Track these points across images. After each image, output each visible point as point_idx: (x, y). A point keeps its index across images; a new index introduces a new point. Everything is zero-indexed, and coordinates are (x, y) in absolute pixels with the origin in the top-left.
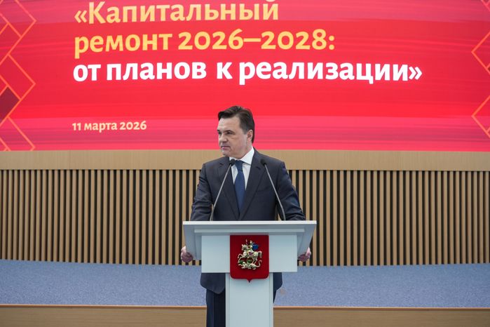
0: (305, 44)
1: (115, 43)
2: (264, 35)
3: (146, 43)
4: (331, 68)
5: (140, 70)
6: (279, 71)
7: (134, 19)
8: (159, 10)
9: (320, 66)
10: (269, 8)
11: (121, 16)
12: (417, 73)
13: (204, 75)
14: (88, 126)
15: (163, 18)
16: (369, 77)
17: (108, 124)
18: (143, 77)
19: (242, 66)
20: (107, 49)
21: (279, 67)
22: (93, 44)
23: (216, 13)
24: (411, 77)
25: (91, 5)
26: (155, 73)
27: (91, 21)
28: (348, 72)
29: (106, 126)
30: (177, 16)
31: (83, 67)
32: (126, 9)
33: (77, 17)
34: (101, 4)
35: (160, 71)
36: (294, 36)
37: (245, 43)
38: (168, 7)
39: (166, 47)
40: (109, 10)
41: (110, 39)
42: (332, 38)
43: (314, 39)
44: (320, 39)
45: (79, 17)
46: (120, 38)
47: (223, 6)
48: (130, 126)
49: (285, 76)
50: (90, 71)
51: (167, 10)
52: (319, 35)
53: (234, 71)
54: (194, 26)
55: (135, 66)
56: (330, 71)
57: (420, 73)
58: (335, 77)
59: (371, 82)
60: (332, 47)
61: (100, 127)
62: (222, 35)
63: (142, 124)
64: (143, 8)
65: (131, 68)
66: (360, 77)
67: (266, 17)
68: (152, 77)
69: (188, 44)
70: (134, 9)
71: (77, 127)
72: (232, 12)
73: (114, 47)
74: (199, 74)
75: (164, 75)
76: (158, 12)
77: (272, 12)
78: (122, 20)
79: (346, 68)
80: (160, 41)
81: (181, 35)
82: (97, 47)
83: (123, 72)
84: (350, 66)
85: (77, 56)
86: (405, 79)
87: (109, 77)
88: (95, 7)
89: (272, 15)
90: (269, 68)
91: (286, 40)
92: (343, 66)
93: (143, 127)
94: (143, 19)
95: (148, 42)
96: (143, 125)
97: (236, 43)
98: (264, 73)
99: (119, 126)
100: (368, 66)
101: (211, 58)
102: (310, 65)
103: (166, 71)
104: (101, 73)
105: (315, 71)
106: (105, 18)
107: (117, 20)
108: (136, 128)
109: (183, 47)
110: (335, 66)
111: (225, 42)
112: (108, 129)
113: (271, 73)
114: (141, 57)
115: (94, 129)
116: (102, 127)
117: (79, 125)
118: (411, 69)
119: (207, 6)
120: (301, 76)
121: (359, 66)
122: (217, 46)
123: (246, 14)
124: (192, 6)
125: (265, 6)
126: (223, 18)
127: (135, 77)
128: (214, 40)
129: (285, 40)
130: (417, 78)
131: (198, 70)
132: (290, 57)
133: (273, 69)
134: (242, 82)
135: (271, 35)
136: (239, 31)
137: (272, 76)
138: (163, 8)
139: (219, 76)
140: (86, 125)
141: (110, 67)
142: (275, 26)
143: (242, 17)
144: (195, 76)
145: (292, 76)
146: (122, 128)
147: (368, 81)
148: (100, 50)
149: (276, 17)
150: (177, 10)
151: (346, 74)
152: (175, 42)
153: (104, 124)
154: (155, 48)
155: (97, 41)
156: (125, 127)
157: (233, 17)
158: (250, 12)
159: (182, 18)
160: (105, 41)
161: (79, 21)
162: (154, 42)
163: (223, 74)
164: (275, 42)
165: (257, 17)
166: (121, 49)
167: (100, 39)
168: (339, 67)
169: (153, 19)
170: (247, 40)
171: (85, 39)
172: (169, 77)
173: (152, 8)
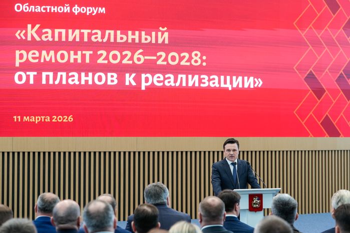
0: (187, 61)
1: (48, 56)
2: (159, 54)
3: (73, 57)
4: (204, 79)
5: (68, 77)
6: (169, 80)
7: (64, 39)
8: (83, 33)
10: (162, 35)
11: (53, 36)
13: (116, 82)
14: (26, 119)
15: (86, 39)
16: (228, 86)
17: (43, 117)
18: (71, 82)
19: (143, 76)
20: (42, 61)
21: (169, 78)
22: (31, 56)
23: (124, 37)
24: (256, 85)
25: (29, 26)
26: (80, 80)
27: (29, 39)
29: (41, 118)
30: (96, 38)
31: (22, 73)
32: (57, 31)
33: (17, 35)
34: (38, 26)
35: (83, 78)
36: (179, 56)
37: (145, 60)
38: (89, 31)
39: (88, 61)
40: (44, 31)
41: (44, 53)
42: (204, 58)
43: (193, 58)
44: (197, 58)
45: (19, 35)
46: (52, 53)
47: (130, 33)
48: (60, 119)
49: (173, 84)
50: (28, 77)
51: (88, 33)
52: (196, 55)
53: (138, 79)
54: (109, 46)
55: (64, 74)
56: (203, 81)
57: (261, 83)
58: (206, 85)
59: (230, 89)
60: (204, 64)
61: (36, 119)
62: (129, 53)
63: (69, 118)
64: (70, 31)
65: (61, 76)
66: (223, 85)
67: (160, 41)
68: (77, 83)
69: (104, 59)
70: (63, 31)
71: (17, 119)
72: (136, 37)
73: (48, 59)
74: (112, 81)
75: (87, 81)
76: (82, 35)
77: (164, 38)
78: (54, 39)
79: (214, 79)
80: (83, 56)
81: (99, 53)
82: (34, 58)
83: (55, 78)
84: (216, 77)
85: (17, 65)
86: (252, 86)
87: (44, 82)
88: (32, 28)
89: (164, 40)
90: (162, 79)
91: (173, 59)
92: (211, 77)
93: (71, 120)
94: (71, 39)
95: (75, 57)
97: (139, 59)
98: (159, 82)
99: (51, 119)
100: (228, 78)
101: (121, 70)
103: (88, 79)
104: (38, 78)
106: (40, 37)
107: (50, 39)
108: (65, 121)
109: (100, 61)
110: (206, 77)
111: (131, 59)
112: (43, 120)
113: (163, 82)
114: (68, 67)
115: (31, 121)
116: (38, 119)
117: (19, 117)
118: (256, 79)
119: (119, 32)
121: (222, 78)
122: (125, 61)
123: (146, 39)
124: (107, 32)
125: (160, 34)
126: (130, 41)
127: (64, 82)
128: (123, 57)
130: (260, 86)
131: (112, 79)
132: (177, 70)
133: (165, 79)
134: (143, 88)
135: (163, 54)
136: (141, 51)
137: (164, 84)
138: (86, 32)
139: (127, 83)
140: (25, 117)
141: (44, 74)
143: (143, 41)
144: (109, 83)
145: (178, 84)
146: (54, 120)
147: (228, 88)
148: (37, 61)
149: (167, 42)
150: (96, 34)
151: (214, 83)
152: (94, 57)
153: (39, 117)
154: (79, 61)
155: (34, 54)
156: (56, 119)
157: (137, 41)
158: (149, 38)
159: (100, 40)
160: (40, 54)
161: (19, 38)
162: (79, 57)
163: (130, 82)
164: (166, 59)
165: (154, 42)
166: (53, 61)
167: (37, 52)
168: (209, 78)
169: (78, 39)
170: (146, 58)
171: (24, 52)
172: (90, 83)
173: (77, 32)
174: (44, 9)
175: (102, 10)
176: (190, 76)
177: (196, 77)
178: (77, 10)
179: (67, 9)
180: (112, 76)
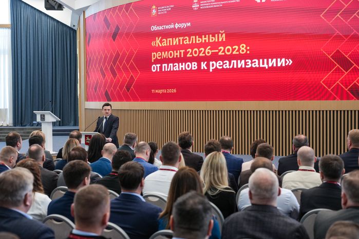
0: (237, 52)
1: (165, 55)
2: (220, 48)
3: (175, 54)
5: (174, 66)
10: (222, 36)
11: (167, 43)
12: (290, 62)
13: (196, 68)
14: (157, 91)
16: (266, 65)
18: (175, 69)
20: (162, 58)
21: (226, 63)
22: (158, 55)
23: (200, 39)
24: (287, 64)
25: (157, 38)
26: (179, 68)
27: (157, 46)
28: (256, 63)
29: (163, 91)
30: (186, 42)
31: (154, 65)
32: (168, 39)
34: (160, 38)
35: (181, 66)
36: (232, 48)
37: (212, 53)
38: (183, 38)
39: (182, 56)
40: (163, 40)
41: (163, 53)
42: (248, 48)
43: (241, 49)
44: (243, 48)
45: (153, 44)
46: (166, 52)
47: (203, 36)
49: (228, 67)
50: (157, 67)
52: (243, 47)
53: (208, 65)
54: (192, 46)
55: (172, 64)
56: (248, 63)
57: (291, 62)
58: (250, 66)
59: (267, 68)
60: (248, 52)
61: (160, 91)
62: (203, 49)
64: (174, 39)
65: (171, 66)
66: (261, 66)
67: (220, 40)
68: (177, 69)
69: (190, 54)
70: (171, 39)
72: (207, 39)
73: (165, 57)
74: (195, 67)
75: (182, 68)
76: (179, 40)
78: (167, 45)
80: (180, 53)
81: (188, 50)
82: (159, 57)
83: (168, 68)
84: (257, 61)
85: (153, 61)
86: (284, 65)
87: (163, 70)
89: (223, 39)
90: (222, 64)
92: (253, 61)
94: (174, 44)
96: (175, 91)
97: (208, 53)
98: (220, 66)
99: (167, 91)
100: (265, 60)
101: (199, 60)
103: (183, 66)
104: (161, 68)
105: (241, 64)
106: (161, 44)
108: (173, 92)
109: (188, 55)
110: (250, 61)
111: (204, 53)
113: (222, 66)
114: (174, 60)
117: (154, 90)
118: (287, 60)
119: (197, 37)
120: (235, 67)
121: (261, 61)
122: (201, 55)
124: (192, 37)
125: (220, 35)
126: (203, 41)
127: (172, 70)
128: (200, 52)
129: (228, 50)
130: (290, 64)
131: (194, 66)
132: (230, 58)
133: (223, 64)
134: (211, 71)
135: (222, 48)
136: (209, 47)
138: (181, 38)
139: (202, 68)
141: (163, 65)
142: (224, 44)
143: (211, 41)
144: (193, 69)
145: (231, 67)
147: (265, 67)
148: (160, 58)
149: (224, 40)
150: (186, 39)
151: (255, 65)
152: (186, 53)
154: (179, 56)
157: (207, 41)
158: (214, 38)
159: (188, 43)
160: (162, 54)
161: (153, 46)
162: (178, 54)
164: (224, 51)
165: (216, 41)
166: (167, 57)
167: (160, 53)
168: (252, 61)
169: (178, 44)
170: (212, 51)
171: (155, 53)
172: (184, 69)
173: (177, 39)
174: (163, 27)
175: (189, 24)
176: (239, 61)
177: (243, 61)
178: (177, 26)
179: (172, 26)
180: (194, 64)
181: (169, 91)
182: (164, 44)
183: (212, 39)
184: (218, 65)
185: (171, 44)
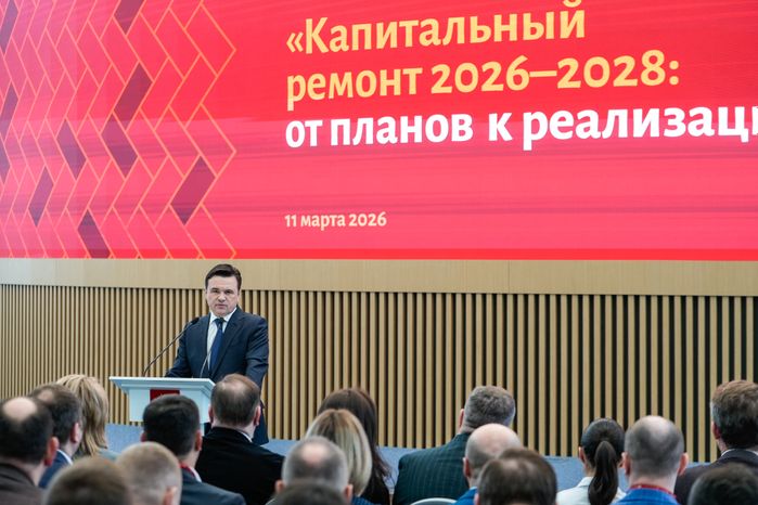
0: (630, 77)
1: (341, 84)
2: (561, 64)
3: (385, 82)
4: (673, 117)
5: (376, 128)
6: (585, 125)
8: (404, 28)
9: (654, 113)
10: (571, 17)
11: (349, 41)
13: (469, 135)
14: (305, 221)
15: (409, 42)
16: (740, 131)
17: (333, 217)
18: (382, 140)
19: (528, 117)
20: (331, 96)
21: (587, 119)
22: (312, 86)
23: (486, 30)
25: (309, 22)
26: (398, 133)
27: (309, 50)
28: (703, 123)
29: (331, 220)
30: (429, 37)
31: (298, 124)
32: (356, 28)
33: (289, 43)
34: (323, 21)
35: (405, 129)
36: (611, 64)
37: (532, 80)
38: (416, 23)
39: (413, 90)
40: (334, 30)
41: (334, 77)
42: (674, 65)
43: (645, 68)
44: (655, 67)
45: (293, 42)
46: (348, 76)
47: (498, 19)
48: (362, 220)
49: (595, 134)
50: (308, 130)
51: (414, 28)
52: (653, 60)
53: (515, 125)
54: (454, 54)
55: (369, 122)
56: (671, 122)
58: (679, 132)
59: (745, 139)
60: (674, 80)
61: (321, 222)
62: (496, 67)
63: (380, 218)
64: (380, 26)
65: (365, 126)
66: (724, 130)
67: (565, 33)
68: (394, 140)
69: (446, 84)
70: (367, 28)
71: (292, 221)
72: (512, 27)
73: (340, 93)
74: (462, 133)
75: (411, 136)
76: (401, 32)
77: (574, 24)
78: (351, 47)
79: (699, 116)
80: (405, 80)
81: (435, 70)
82: (317, 91)
83: (353, 134)
84: (707, 112)
85: (291, 107)
87: (334, 142)
88: (314, 26)
89: (575, 30)
90: (570, 122)
92: (693, 112)
93: (382, 222)
94: (381, 43)
95: (388, 83)
96: (382, 220)
97: (518, 79)
98: (563, 130)
99: (348, 220)
100: (740, 112)
102: (638, 113)
103: (414, 129)
104: (324, 134)
105: (646, 123)
106: (327, 44)
107: (345, 48)
108: (371, 224)
109: (437, 89)
110: (679, 113)
111: (501, 79)
112: (333, 224)
113: (573, 129)
114: (378, 106)
115: (314, 225)
116: (325, 220)
117: (294, 217)
119: (474, 20)
120: (623, 133)
121: (723, 112)
122: (488, 86)
123: (533, 31)
124: (451, 21)
125: (564, 15)
126: (498, 38)
127: (370, 140)
128: (484, 77)
129: (597, 71)
131: (460, 127)
132: (604, 100)
133: (577, 122)
134: (527, 146)
135: (573, 64)
136: (522, 59)
137: (574, 133)
138: (409, 25)
139: (493, 137)
140: (303, 218)
141: (334, 124)
142: (579, 48)
143: (527, 36)
144: (456, 138)
145: (607, 133)
146: (352, 224)
147: (739, 137)
148: (321, 96)
149: (581, 34)
150: (429, 27)
151: (700, 127)
152: (426, 80)
153: (326, 217)
154: (397, 92)
155: (317, 81)
157: (513, 37)
158: (539, 27)
159: (436, 41)
160: (328, 82)
161: (293, 50)
162: (396, 83)
163: (498, 133)
164: (579, 76)
165: (550, 35)
166: (350, 95)
167: (320, 77)
168: (687, 115)
169: (394, 44)
170: (535, 74)
171: (300, 79)
172: (418, 139)
173: (393, 27)
180: (462, 122)
181: (358, 220)
182: (339, 45)
183: (534, 31)
184: (555, 125)
185: (368, 46)
